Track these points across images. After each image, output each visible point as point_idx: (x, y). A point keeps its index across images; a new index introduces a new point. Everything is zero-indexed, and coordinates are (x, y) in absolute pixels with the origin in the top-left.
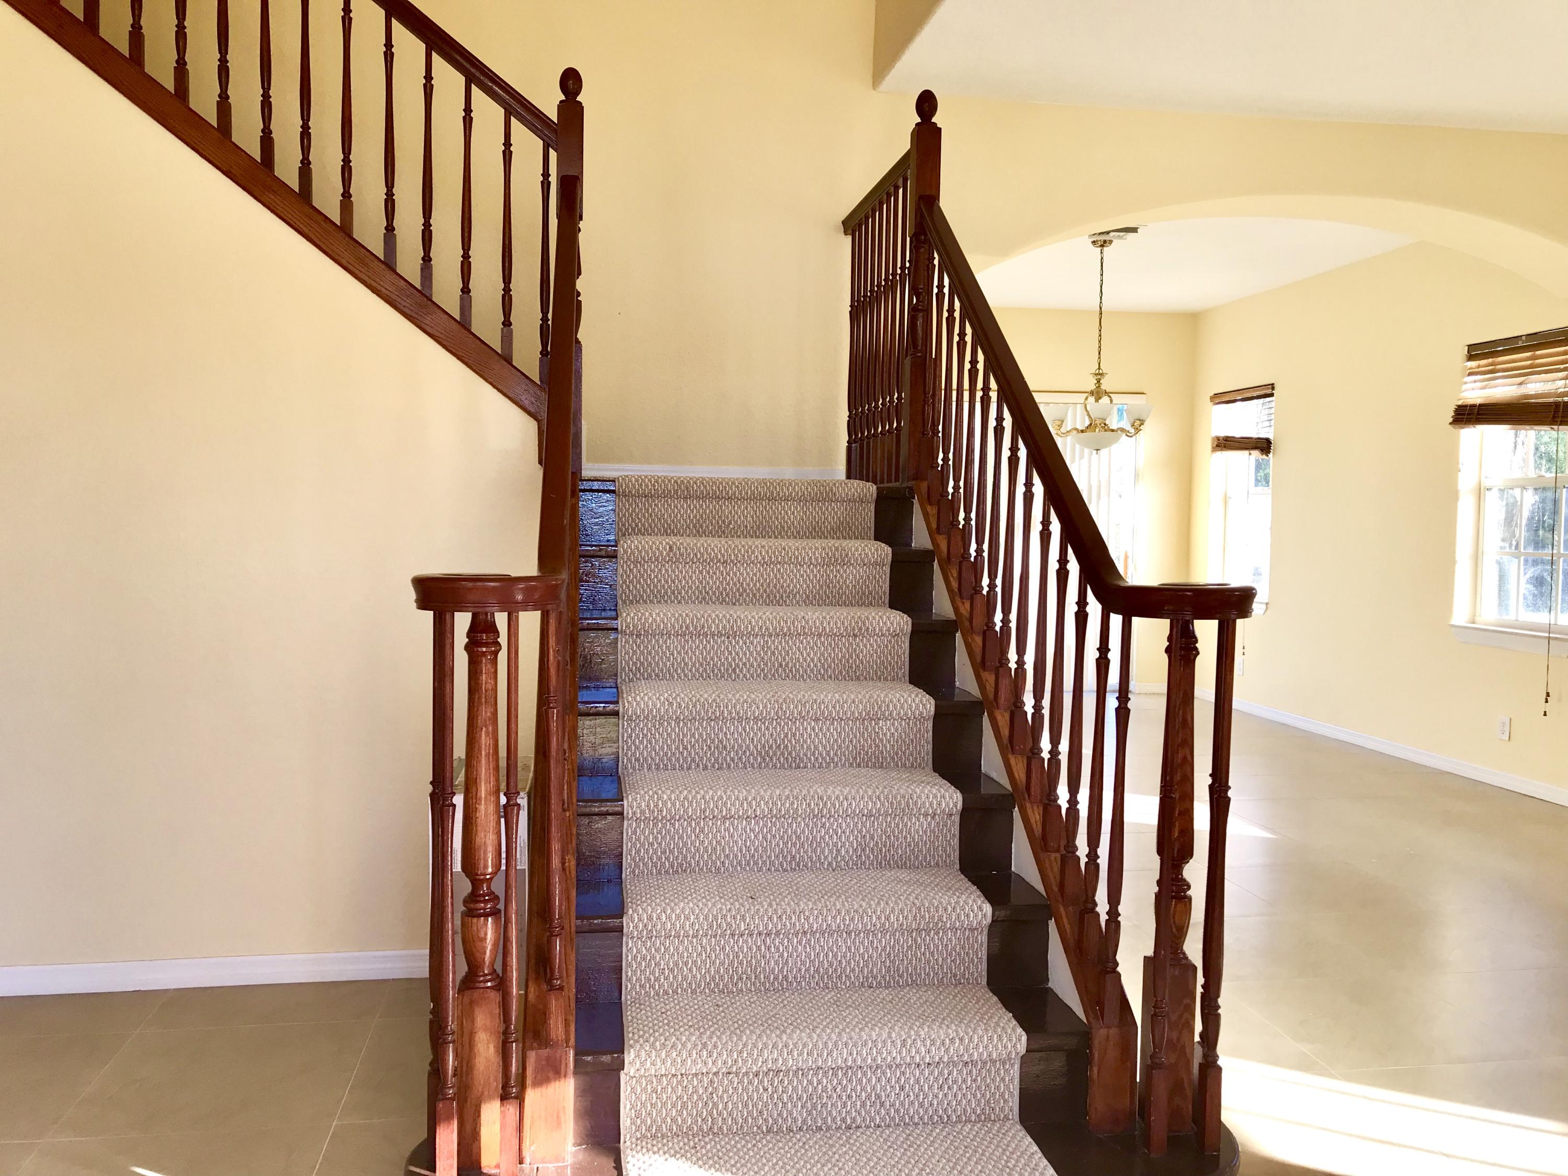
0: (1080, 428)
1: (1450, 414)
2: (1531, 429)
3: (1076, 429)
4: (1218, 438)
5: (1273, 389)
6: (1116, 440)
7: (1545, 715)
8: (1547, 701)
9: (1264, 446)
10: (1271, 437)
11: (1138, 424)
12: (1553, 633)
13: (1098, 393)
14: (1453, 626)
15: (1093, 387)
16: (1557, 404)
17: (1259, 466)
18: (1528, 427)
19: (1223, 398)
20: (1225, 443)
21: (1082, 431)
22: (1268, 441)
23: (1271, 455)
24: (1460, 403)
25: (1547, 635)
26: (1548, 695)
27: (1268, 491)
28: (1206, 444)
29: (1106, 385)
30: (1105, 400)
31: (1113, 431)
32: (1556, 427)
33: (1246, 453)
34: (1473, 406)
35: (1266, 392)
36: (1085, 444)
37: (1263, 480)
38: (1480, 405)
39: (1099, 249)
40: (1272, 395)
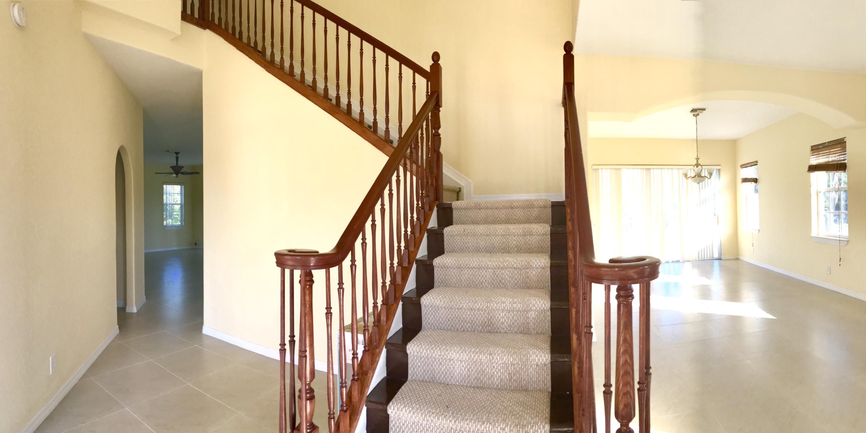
0: (693, 176)
1: (807, 168)
2: (831, 172)
3: (691, 177)
4: (743, 179)
5: (757, 162)
6: (704, 180)
7: (840, 265)
8: (840, 261)
9: (755, 180)
10: (757, 178)
11: (711, 174)
12: (841, 238)
13: (697, 165)
14: (812, 237)
15: (696, 163)
16: (837, 164)
17: (755, 186)
18: (829, 172)
19: (743, 166)
20: (745, 180)
21: (693, 177)
22: (756, 179)
23: (757, 183)
24: (810, 165)
25: (839, 239)
26: (840, 259)
27: (757, 194)
28: (739, 181)
29: (700, 162)
30: (700, 167)
31: (702, 177)
32: (837, 171)
33: (750, 183)
34: (813, 165)
35: (755, 163)
36: (695, 181)
37: (756, 191)
38: (816, 165)
39: (695, 117)
40: (757, 165)
